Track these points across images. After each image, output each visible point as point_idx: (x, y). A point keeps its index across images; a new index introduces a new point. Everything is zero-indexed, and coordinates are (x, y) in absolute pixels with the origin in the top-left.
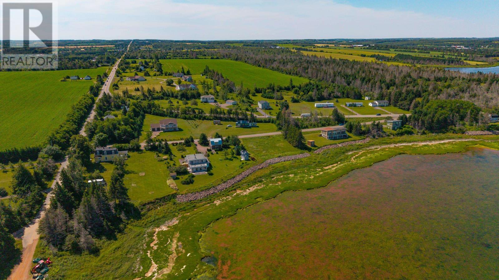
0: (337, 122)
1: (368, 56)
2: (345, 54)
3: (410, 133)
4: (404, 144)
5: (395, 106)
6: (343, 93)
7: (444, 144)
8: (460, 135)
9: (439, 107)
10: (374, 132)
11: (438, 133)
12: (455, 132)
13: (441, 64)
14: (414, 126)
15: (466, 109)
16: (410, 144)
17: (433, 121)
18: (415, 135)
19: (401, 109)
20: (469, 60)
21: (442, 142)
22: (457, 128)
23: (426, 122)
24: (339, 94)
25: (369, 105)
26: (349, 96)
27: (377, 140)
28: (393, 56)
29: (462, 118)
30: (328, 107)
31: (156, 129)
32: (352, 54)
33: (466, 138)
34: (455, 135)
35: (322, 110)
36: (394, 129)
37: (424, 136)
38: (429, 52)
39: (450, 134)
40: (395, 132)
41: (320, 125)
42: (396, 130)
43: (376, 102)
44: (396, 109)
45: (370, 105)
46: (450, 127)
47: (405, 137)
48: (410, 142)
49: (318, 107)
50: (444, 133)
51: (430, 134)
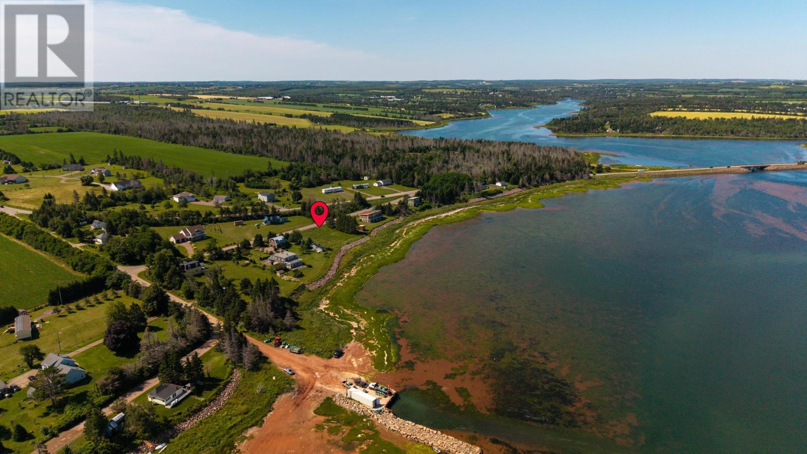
0: (362, 206)
1: (296, 117)
2: (261, 113)
3: (429, 207)
4: (430, 218)
5: (399, 183)
6: (339, 174)
7: (458, 213)
8: (465, 204)
9: (443, 180)
10: (403, 211)
11: (449, 204)
12: (460, 202)
13: (390, 126)
14: (431, 200)
15: (463, 180)
16: (435, 217)
17: (443, 195)
18: (433, 209)
19: (406, 186)
20: (415, 119)
21: (456, 211)
22: (461, 198)
23: (439, 196)
24: (336, 176)
25: (374, 185)
26: (348, 177)
27: (408, 218)
28: (329, 114)
29: (462, 189)
30: (337, 192)
31: (181, 241)
32: (271, 114)
33: (471, 206)
34: (461, 205)
35: (333, 196)
36: (415, 205)
37: (440, 209)
38: (367, 109)
39: (457, 204)
40: (418, 208)
41: (349, 211)
42: (418, 207)
43: (381, 182)
44: (400, 186)
45: (376, 185)
46: (456, 198)
47: (427, 211)
48: (433, 215)
49: (327, 193)
50: (453, 204)
51: (444, 206)
